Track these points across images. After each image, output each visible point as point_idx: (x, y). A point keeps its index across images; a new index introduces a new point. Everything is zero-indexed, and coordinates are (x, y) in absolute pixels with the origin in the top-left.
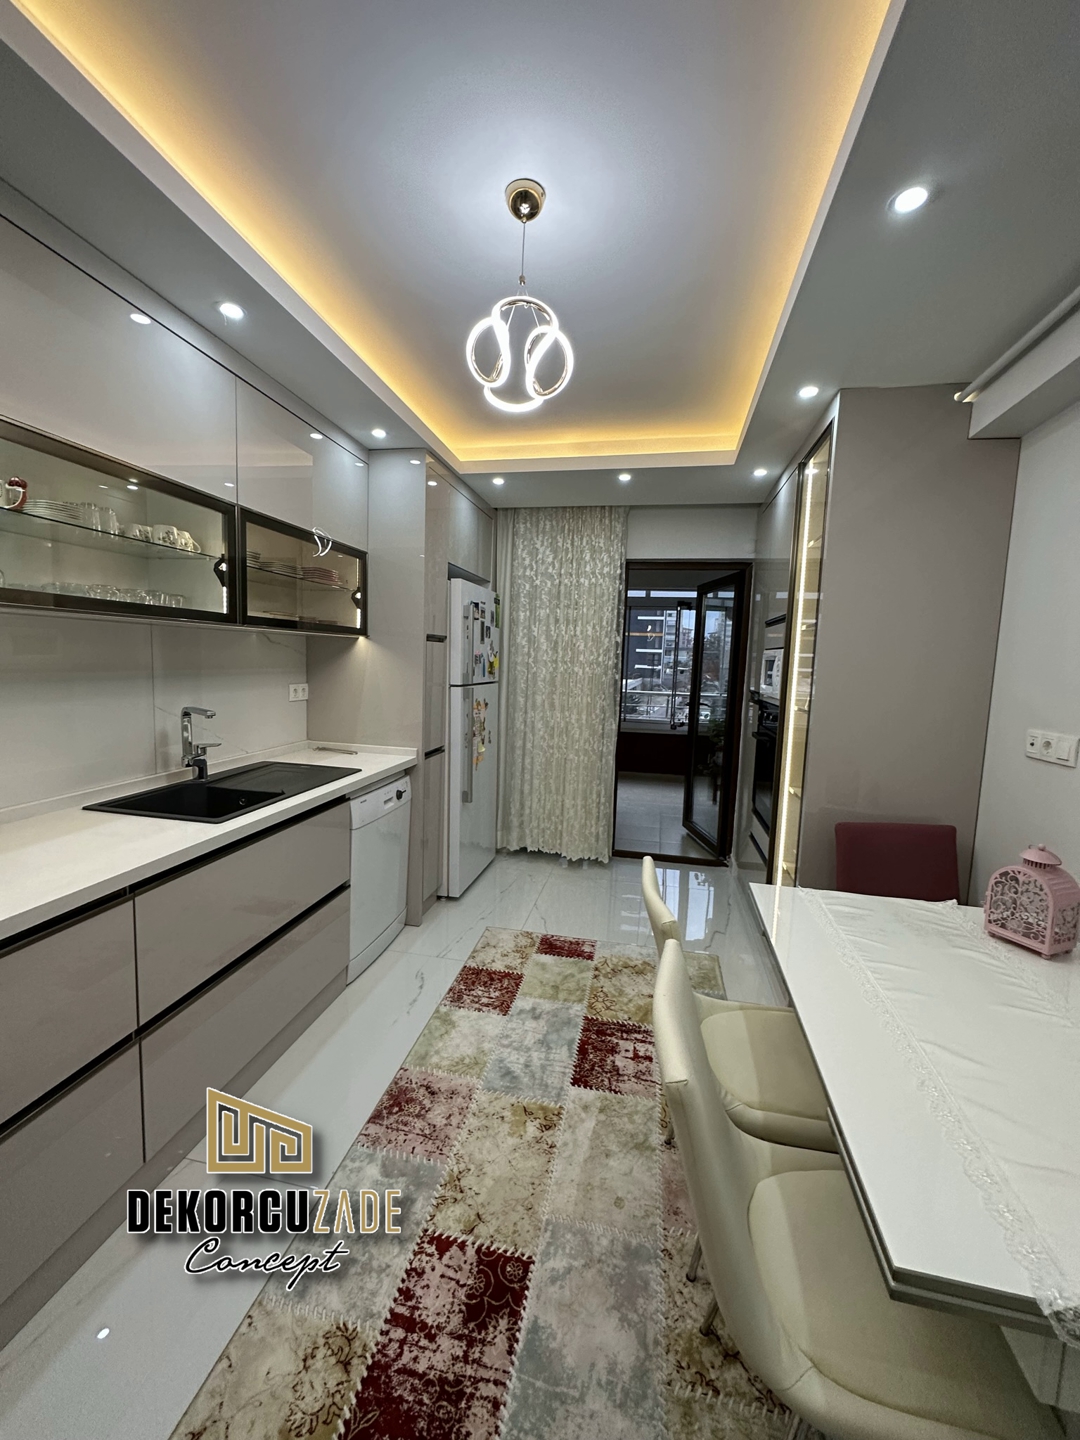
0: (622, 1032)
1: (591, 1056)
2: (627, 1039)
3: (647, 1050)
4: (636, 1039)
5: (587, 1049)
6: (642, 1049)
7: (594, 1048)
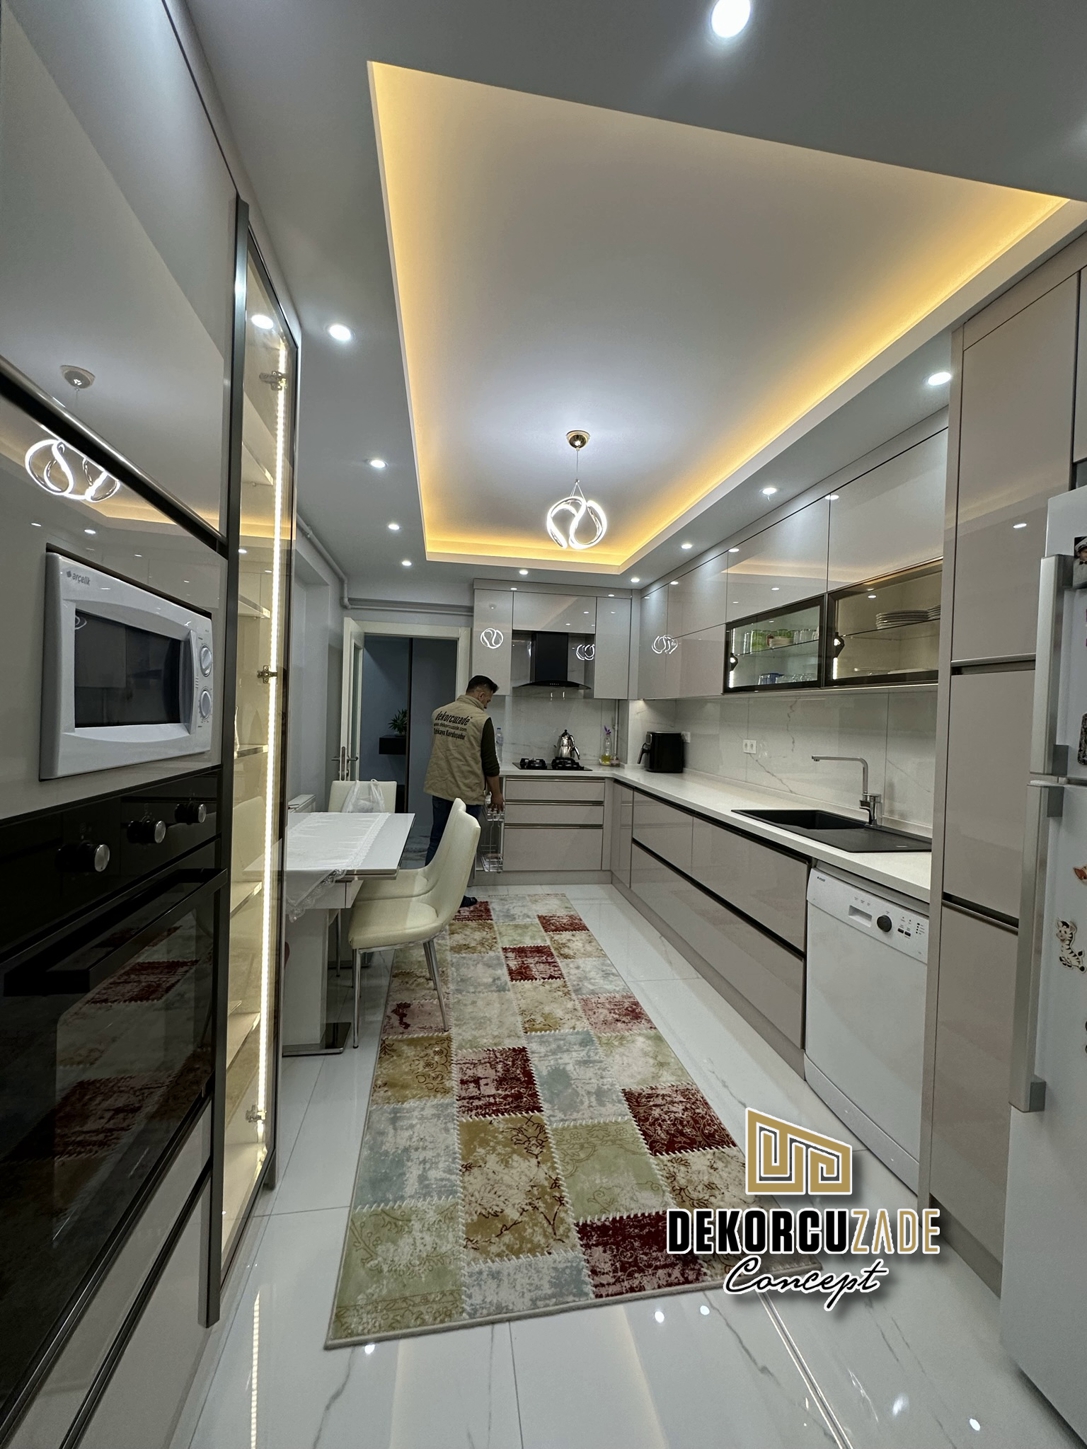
0: (495, 1104)
1: (518, 1072)
2: (489, 1096)
3: (466, 1090)
4: (479, 1099)
5: (525, 1077)
6: (472, 1090)
7: (519, 1079)
